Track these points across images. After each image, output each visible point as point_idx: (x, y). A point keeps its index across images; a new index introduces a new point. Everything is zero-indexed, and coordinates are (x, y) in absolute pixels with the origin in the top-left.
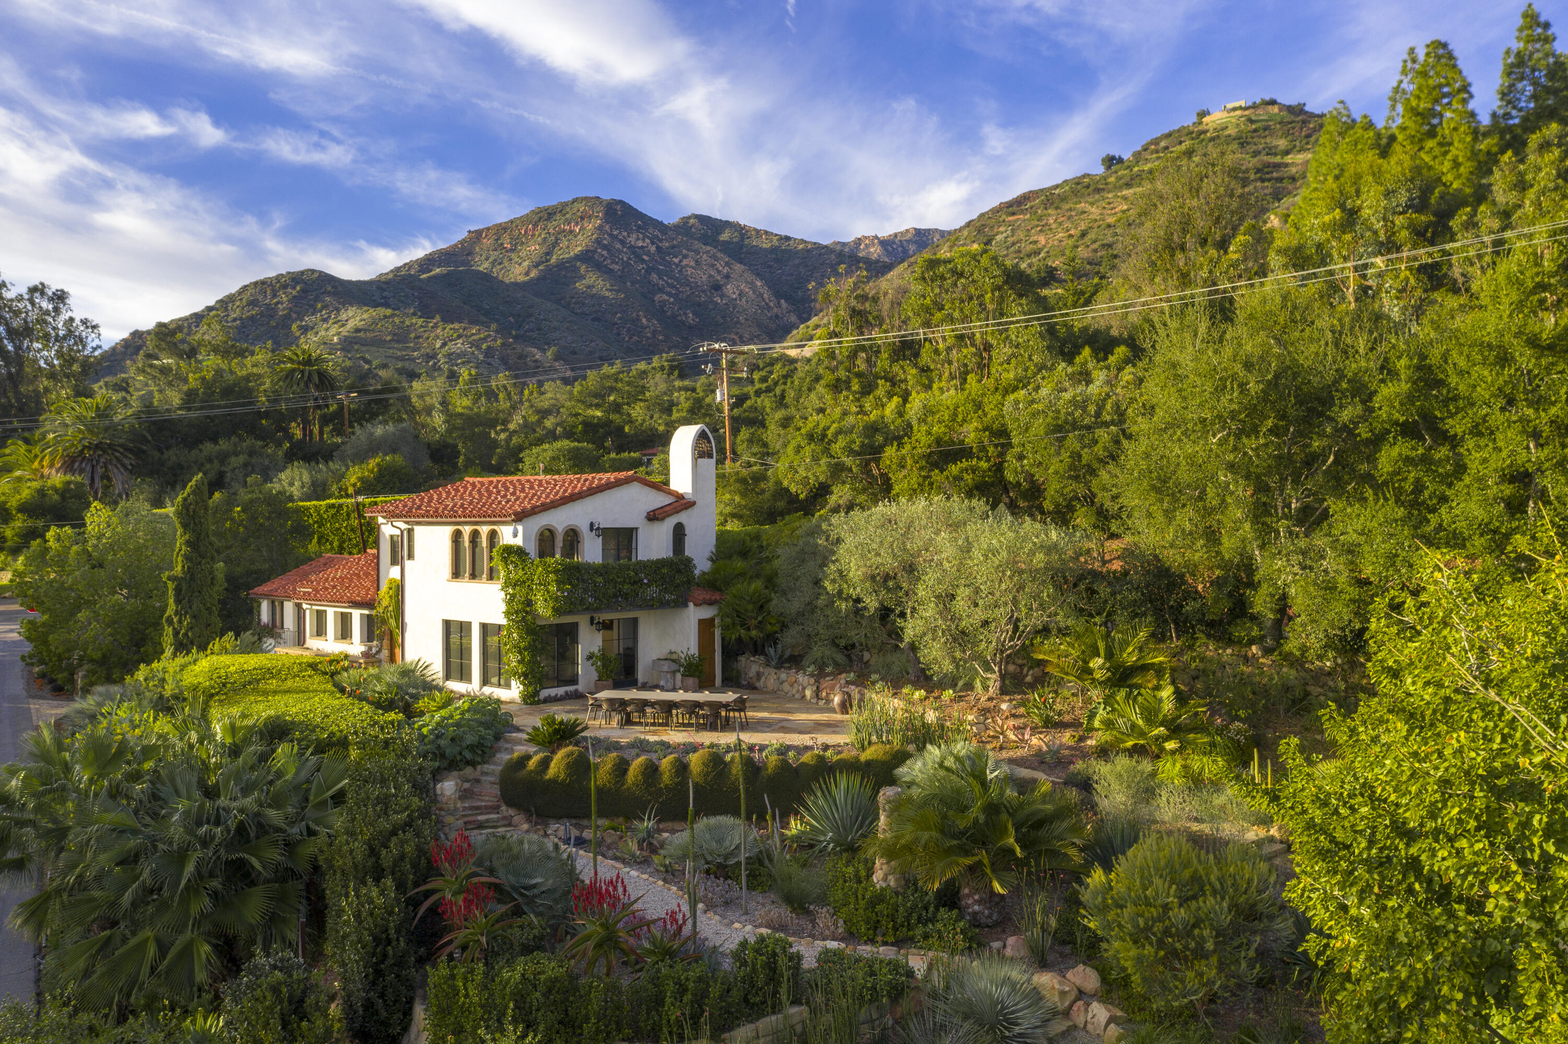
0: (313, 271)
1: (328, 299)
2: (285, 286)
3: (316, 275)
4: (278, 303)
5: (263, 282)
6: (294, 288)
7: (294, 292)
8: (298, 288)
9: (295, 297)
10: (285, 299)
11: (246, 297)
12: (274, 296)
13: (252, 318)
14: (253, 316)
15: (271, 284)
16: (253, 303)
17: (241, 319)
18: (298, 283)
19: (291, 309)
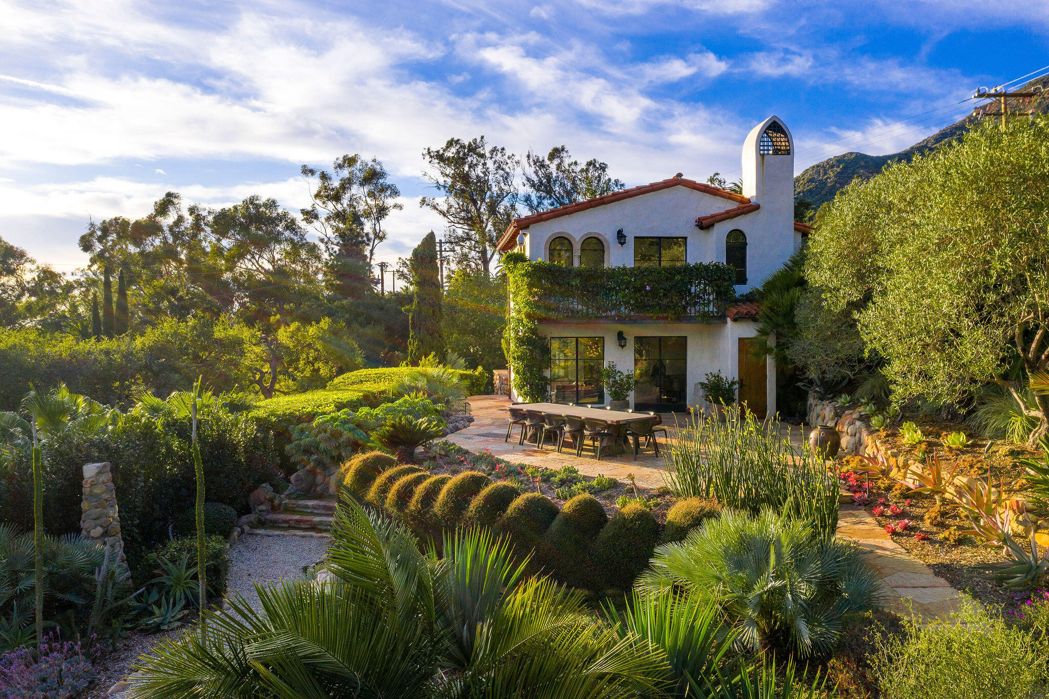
0: (851, 153)
1: (862, 171)
2: (832, 167)
3: (853, 156)
4: (827, 178)
5: (818, 166)
6: (839, 167)
7: (838, 170)
8: (841, 167)
9: (839, 173)
10: (832, 175)
11: (807, 177)
12: (825, 174)
13: (810, 191)
14: (811, 189)
15: (823, 166)
16: (811, 180)
17: (803, 192)
18: (841, 163)
19: (836, 181)
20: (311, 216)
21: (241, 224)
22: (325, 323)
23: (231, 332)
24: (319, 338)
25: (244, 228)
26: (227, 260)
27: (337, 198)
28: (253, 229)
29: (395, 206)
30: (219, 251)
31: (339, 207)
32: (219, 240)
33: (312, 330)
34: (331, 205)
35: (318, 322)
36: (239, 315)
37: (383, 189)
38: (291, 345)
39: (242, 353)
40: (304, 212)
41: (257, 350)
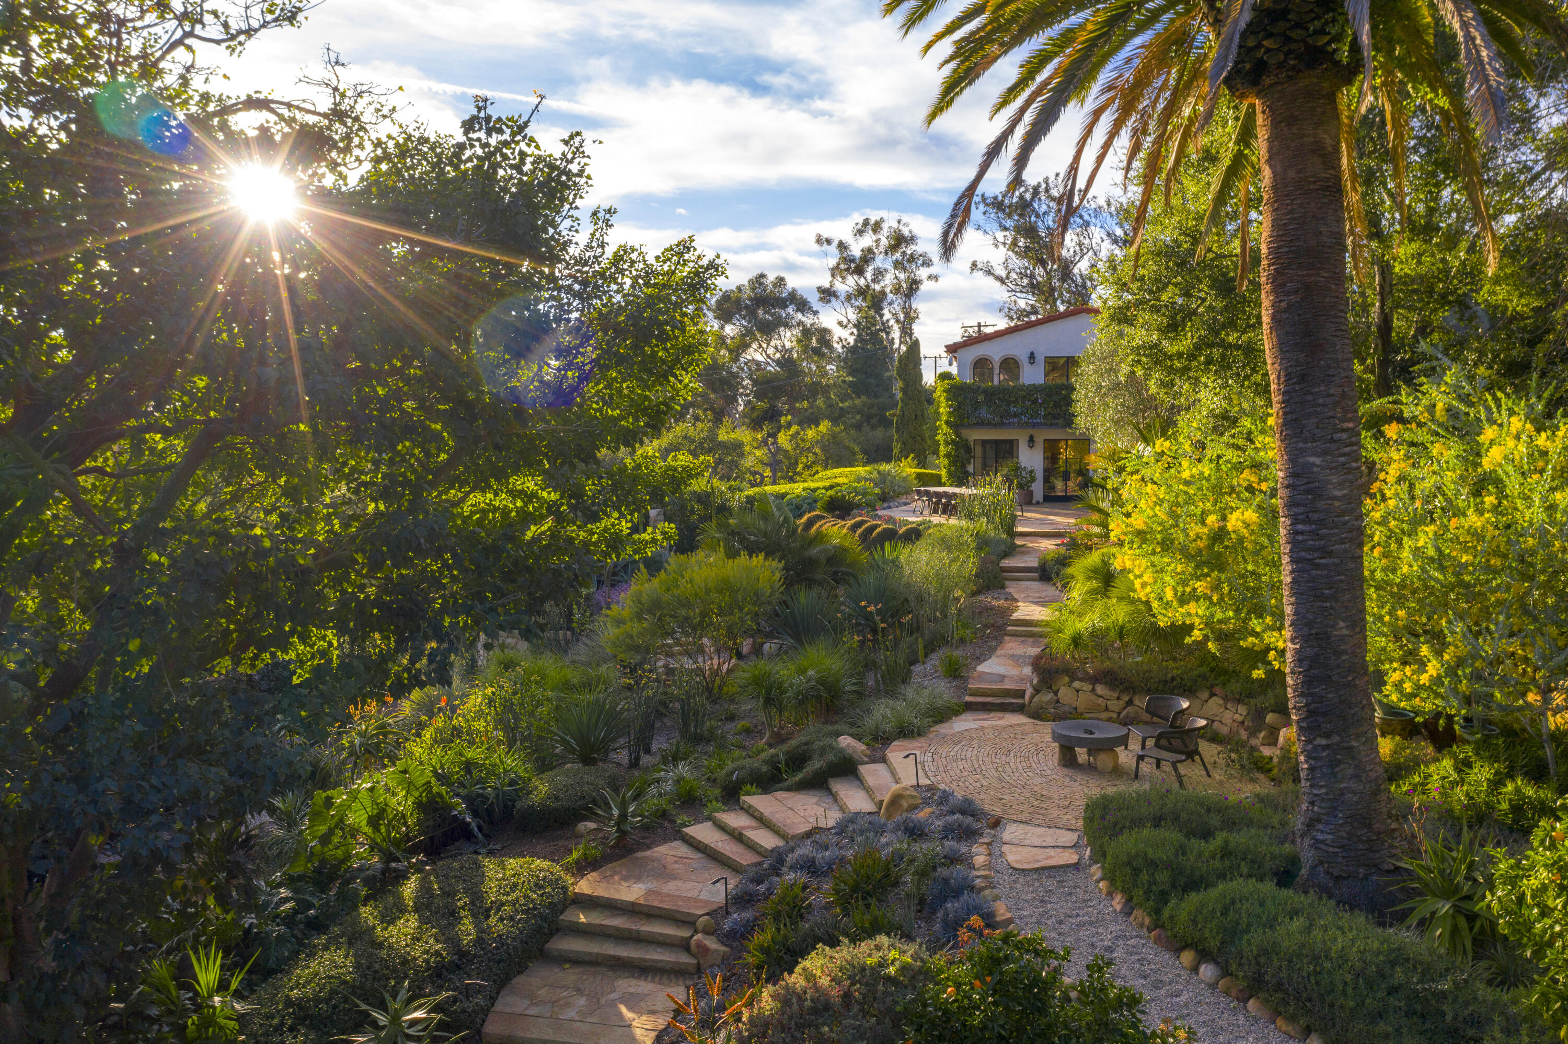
20: (827, 294)
21: (747, 307)
22: (824, 427)
23: (733, 436)
24: (817, 442)
25: (751, 313)
26: (730, 351)
27: (860, 271)
28: (760, 312)
29: (930, 277)
30: (721, 340)
31: (862, 282)
32: (722, 328)
33: (810, 434)
34: (851, 280)
35: (817, 425)
36: (744, 415)
37: (912, 258)
38: (790, 448)
39: (742, 455)
40: (821, 290)
41: (758, 453)
